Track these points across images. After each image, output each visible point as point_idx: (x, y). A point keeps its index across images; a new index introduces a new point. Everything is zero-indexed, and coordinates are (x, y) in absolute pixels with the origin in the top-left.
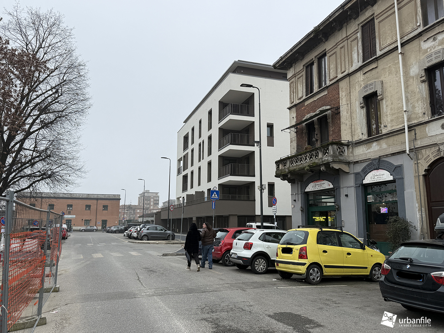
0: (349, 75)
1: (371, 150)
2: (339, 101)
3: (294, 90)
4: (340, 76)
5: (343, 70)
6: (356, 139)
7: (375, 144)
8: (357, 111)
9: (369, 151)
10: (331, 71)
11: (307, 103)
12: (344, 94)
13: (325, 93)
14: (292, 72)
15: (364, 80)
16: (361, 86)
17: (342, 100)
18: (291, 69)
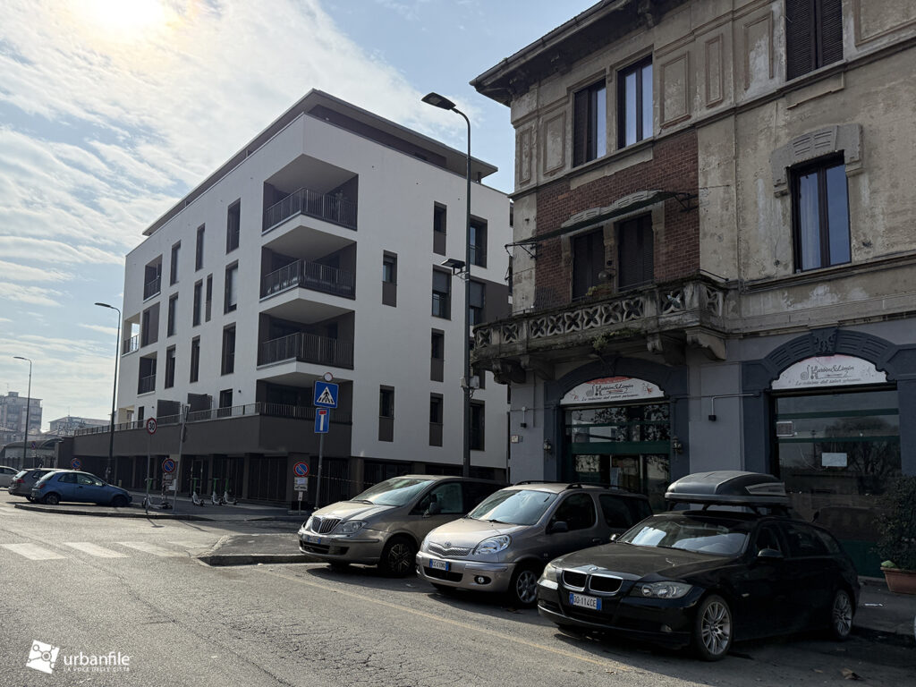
0: (736, 111)
1: (808, 305)
2: (697, 177)
3: (534, 151)
4: (700, 114)
5: (713, 99)
6: (753, 274)
7: (821, 290)
8: (761, 203)
9: (799, 306)
10: (668, 102)
11: (574, 185)
12: (714, 160)
13: (645, 158)
14: (527, 104)
15: (789, 124)
16: (776, 141)
17: (706, 174)
18: (526, 98)
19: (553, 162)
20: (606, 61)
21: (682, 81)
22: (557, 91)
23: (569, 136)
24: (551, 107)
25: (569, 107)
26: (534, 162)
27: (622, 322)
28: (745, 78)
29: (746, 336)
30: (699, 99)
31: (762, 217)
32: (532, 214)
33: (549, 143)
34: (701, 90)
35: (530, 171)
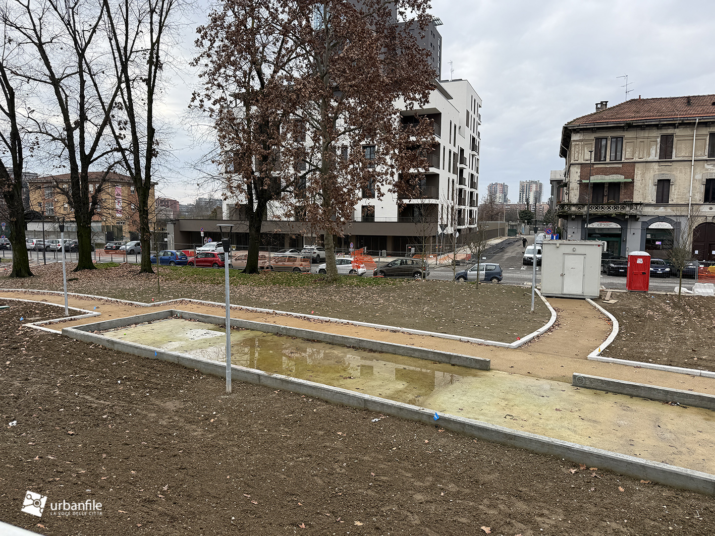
0: (646, 162)
1: (658, 211)
2: (634, 175)
3: (580, 152)
4: (636, 159)
5: (640, 157)
6: (646, 202)
7: (662, 208)
8: (650, 185)
9: (656, 211)
10: (627, 153)
11: (595, 166)
12: (639, 172)
13: (621, 166)
14: (579, 136)
15: (658, 169)
16: (655, 172)
17: (637, 175)
19: (587, 156)
20: (609, 134)
21: (632, 148)
22: (592, 136)
23: (593, 152)
24: (589, 140)
25: (594, 142)
26: (580, 155)
27: (619, 211)
28: (649, 155)
29: (643, 216)
30: (636, 155)
31: (650, 189)
32: (579, 171)
33: (586, 151)
35: (578, 157)
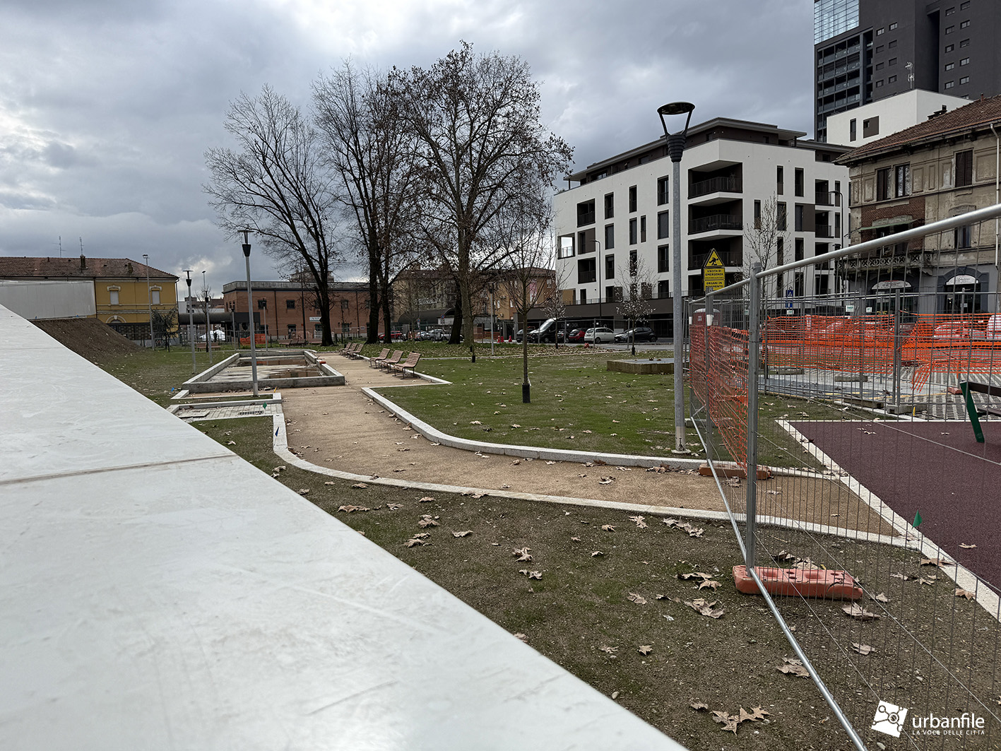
0: (939, 193)
1: (958, 259)
2: (924, 213)
4: (926, 191)
5: (931, 187)
6: (942, 248)
7: (962, 255)
9: (955, 260)
10: (915, 184)
11: (878, 207)
12: (931, 208)
13: (905, 203)
14: (857, 172)
16: (952, 205)
17: (928, 213)
18: (857, 169)
19: (868, 197)
20: (892, 163)
21: (920, 177)
22: (871, 169)
23: (875, 188)
24: (867, 175)
25: (876, 176)
26: (860, 195)
27: (898, 264)
28: (942, 183)
29: (939, 268)
30: (926, 185)
32: (860, 216)
33: (867, 188)
34: (927, 182)
35: (858, 198)
